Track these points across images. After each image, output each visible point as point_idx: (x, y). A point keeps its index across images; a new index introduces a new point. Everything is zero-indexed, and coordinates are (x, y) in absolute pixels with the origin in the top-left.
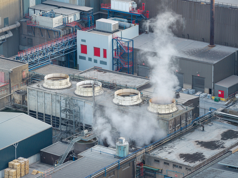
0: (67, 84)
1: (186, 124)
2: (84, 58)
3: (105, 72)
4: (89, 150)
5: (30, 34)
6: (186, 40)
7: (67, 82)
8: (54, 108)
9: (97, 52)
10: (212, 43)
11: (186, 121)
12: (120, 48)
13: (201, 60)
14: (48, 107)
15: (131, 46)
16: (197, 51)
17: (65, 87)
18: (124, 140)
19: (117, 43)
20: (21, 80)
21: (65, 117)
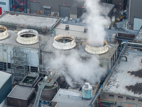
0: (7, 34)
3: (17, 15)
4: (57, 95)
17: (6, 37)
21: (13, 63)
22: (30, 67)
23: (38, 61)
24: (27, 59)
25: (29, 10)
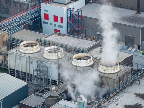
0: (37, 49)
1: (127, 80)
2: (47, 23)
3: (63, 36)
4: (56, 105)
5: (7, 5)
6: (119, 9)
7: (37, 48)
8: (28, 67)
9: (56, 19)
10: (138, 11)
11: (127, 78)
12: (72, 15)
13: (132, 24)
14: (24, 67)
15: (80, 14)
16: (128, 17)
17: (36, 51)
18: (83, 98)
19: (71, 12)
20: (2, 43)
21: (36, 75)
22: (51, 80)
23: (57, 75)
24: (47, 72)
25: (85, 35)
